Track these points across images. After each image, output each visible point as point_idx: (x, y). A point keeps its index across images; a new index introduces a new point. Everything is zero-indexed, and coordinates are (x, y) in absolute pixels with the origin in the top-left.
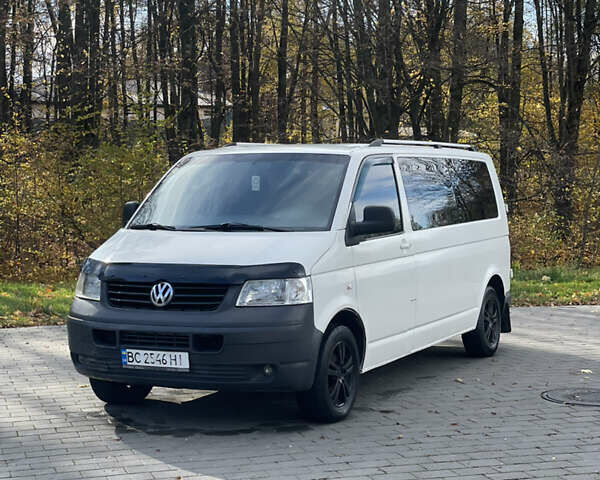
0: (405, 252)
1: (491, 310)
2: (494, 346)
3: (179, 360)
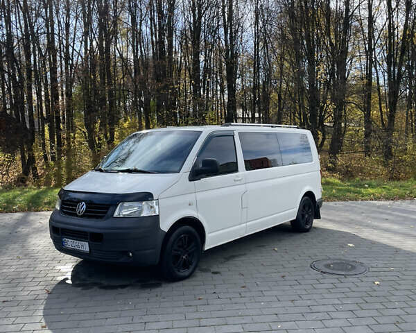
0: (238, 183)
1: (307, 209)
2: (308, 227)
3: (85, 247)
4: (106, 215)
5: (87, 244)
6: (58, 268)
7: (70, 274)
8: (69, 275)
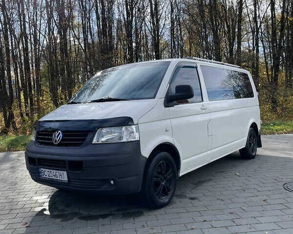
1: (252, 138)
2: (254, 154)
3: (63, 176)
4: (85, 142)
5: (65, 173)
6: (35, 198)
7: (47, 204)
8: (46, 206)
